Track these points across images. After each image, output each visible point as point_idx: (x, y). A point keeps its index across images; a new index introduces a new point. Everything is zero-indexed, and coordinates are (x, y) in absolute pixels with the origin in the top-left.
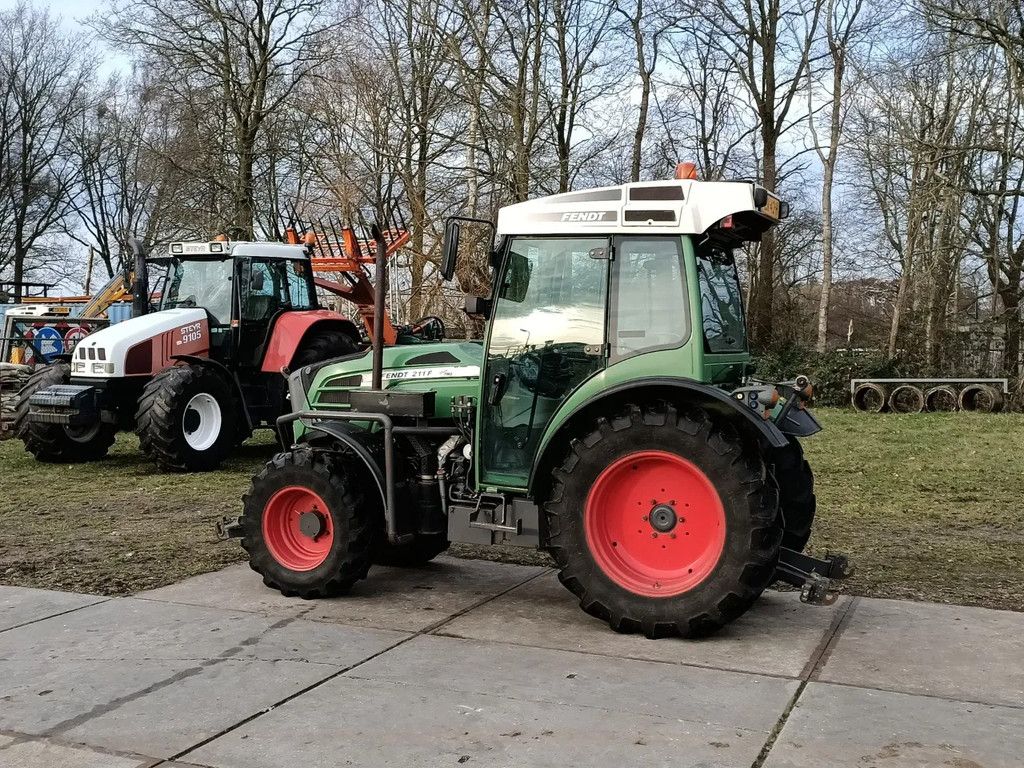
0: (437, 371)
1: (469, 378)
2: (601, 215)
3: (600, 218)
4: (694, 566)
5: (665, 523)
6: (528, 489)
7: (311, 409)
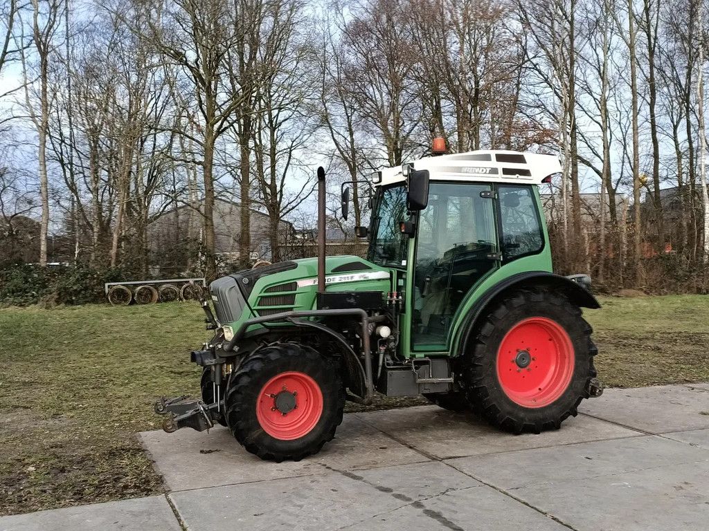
0: (357, 276)
1: (379, 280)
2: (488, 170)
3: (488, 172)
4: (542, 386)
5: (525, 362)
6: (450, 352)
7: (252, 312)
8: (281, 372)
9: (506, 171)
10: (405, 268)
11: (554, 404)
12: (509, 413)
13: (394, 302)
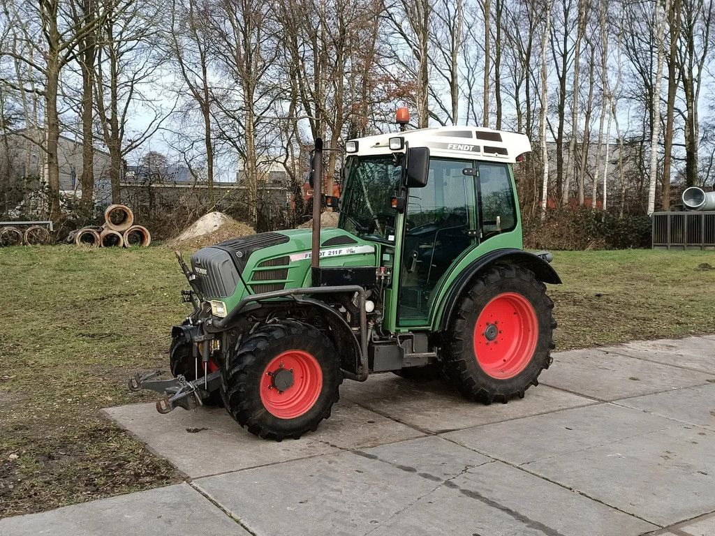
0: (345, 250)
1: (364, 254)
2: (472, 147)
3: (471, 149)
4: (506, 357)
5: (493, 335)
6: (431, 327)
7: (246, 287)
8: (285, 350)
9: (487, 149)
10: (394, 243)
11: (519, 375)
12: (484, 385)
13: (383, 278)
